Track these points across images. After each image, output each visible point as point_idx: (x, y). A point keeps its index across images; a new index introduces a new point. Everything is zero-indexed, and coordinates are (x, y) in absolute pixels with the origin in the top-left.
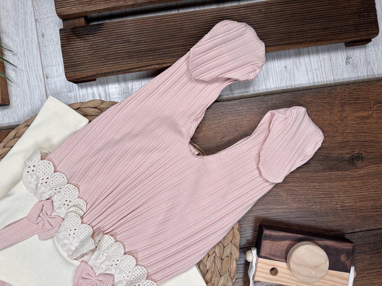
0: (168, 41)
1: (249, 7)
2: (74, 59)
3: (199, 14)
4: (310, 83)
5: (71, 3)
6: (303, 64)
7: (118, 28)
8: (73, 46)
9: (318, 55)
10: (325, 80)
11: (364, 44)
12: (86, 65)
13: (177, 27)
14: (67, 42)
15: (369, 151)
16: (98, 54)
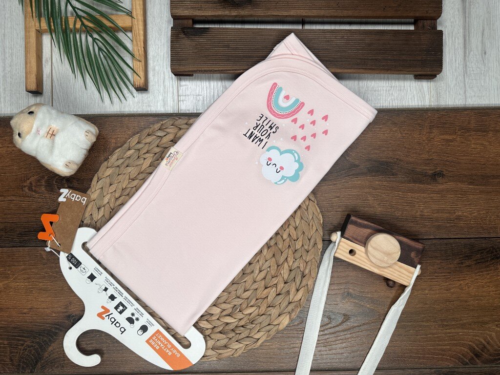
15: (450, 170)
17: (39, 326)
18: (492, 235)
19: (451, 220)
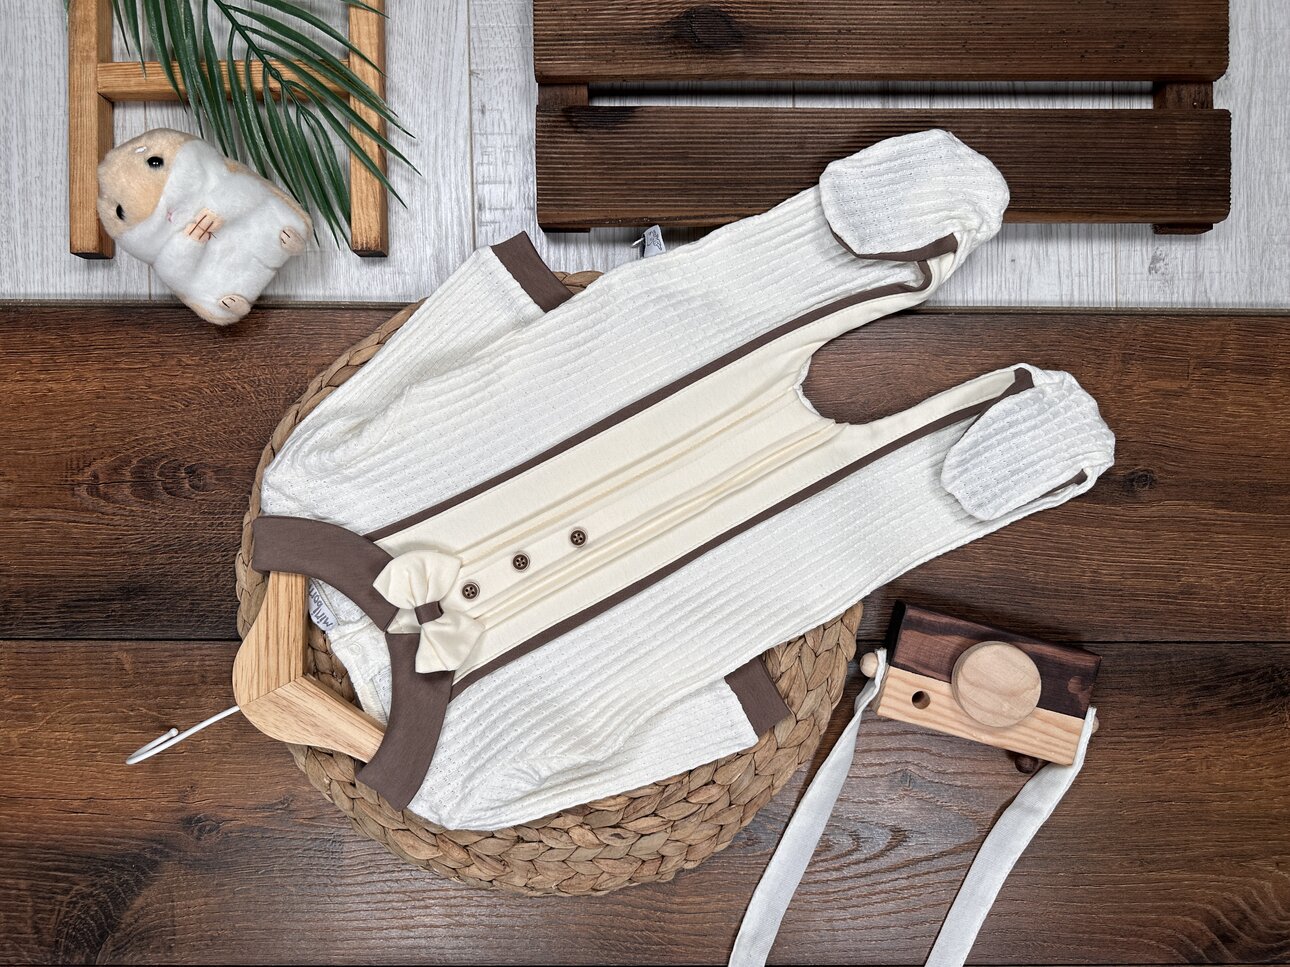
0: (769, 169)
1: (954, 117)
2: (561, 179)
3: (846, 118)
4: (1062, 303)
5: (571, 52)
6: (1054, 258)
7: (665, 122)
8: (562, 148)
9: (1089, 245)
10: (1097, 299)
11: (1195, 233)
12: (586, 195)
13: (793, 140)
14: (551, 137)
15: (1170, 468)
16: (615, 174)
17: (110, 843)
18: (1271, 637)
19: (1169, 597)
